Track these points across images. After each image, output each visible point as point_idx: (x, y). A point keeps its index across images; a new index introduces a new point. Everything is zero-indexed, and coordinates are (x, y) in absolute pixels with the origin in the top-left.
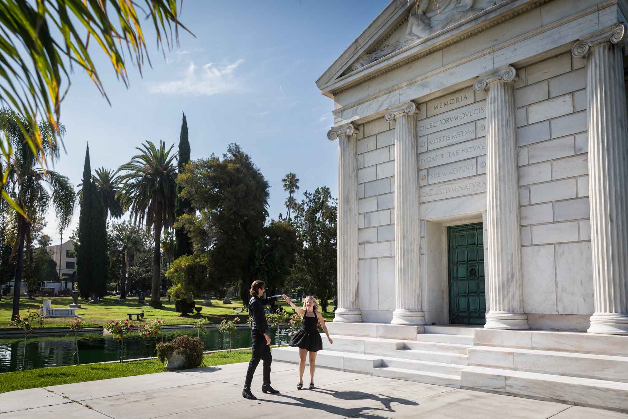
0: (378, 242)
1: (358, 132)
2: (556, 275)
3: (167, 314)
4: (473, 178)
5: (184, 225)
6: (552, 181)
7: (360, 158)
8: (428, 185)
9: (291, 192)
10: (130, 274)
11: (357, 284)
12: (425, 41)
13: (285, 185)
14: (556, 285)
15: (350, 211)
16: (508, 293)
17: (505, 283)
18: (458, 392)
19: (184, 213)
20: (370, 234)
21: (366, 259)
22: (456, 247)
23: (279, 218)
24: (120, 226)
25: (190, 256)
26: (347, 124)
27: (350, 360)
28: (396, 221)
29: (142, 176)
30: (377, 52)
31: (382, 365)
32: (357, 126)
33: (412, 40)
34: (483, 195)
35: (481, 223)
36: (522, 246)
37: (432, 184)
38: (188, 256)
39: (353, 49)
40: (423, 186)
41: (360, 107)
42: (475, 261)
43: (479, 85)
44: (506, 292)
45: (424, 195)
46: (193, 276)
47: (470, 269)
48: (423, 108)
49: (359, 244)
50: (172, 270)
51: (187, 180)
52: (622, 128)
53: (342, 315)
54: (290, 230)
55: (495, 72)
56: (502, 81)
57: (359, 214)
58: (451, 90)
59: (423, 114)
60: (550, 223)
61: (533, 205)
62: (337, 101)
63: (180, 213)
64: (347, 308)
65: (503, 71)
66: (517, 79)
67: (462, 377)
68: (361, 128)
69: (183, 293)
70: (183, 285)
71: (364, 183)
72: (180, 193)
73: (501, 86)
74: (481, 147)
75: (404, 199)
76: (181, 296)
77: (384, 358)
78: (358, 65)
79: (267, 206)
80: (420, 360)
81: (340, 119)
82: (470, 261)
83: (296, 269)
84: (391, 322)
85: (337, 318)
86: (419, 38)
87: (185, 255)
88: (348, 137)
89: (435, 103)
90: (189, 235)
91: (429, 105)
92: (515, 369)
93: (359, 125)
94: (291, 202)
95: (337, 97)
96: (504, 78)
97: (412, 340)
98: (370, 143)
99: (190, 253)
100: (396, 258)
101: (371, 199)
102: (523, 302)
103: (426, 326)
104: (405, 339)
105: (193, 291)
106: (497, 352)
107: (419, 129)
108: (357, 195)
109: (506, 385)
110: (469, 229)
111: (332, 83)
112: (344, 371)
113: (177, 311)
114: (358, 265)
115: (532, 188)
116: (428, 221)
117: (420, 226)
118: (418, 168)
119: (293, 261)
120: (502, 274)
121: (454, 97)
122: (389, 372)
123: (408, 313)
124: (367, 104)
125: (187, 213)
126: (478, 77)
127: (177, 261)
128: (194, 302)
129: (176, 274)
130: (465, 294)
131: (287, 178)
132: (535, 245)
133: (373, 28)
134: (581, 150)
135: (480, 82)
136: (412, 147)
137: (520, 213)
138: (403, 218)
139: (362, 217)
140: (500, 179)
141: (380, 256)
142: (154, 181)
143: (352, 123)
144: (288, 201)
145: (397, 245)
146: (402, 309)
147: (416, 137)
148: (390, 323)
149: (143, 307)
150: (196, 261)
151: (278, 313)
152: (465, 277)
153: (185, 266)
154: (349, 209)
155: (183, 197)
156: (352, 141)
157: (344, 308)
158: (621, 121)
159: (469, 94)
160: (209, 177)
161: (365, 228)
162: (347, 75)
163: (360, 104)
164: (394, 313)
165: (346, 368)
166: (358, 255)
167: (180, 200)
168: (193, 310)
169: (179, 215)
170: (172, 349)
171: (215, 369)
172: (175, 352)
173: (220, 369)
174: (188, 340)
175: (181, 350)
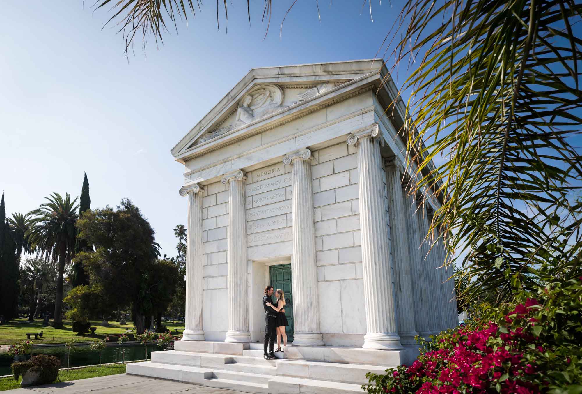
0: (217, 277)
1: (203, 191)
2: (341, 304)
3: (65, 334)
4: (284, 229)
5: (82, 260)
6: (337, 233)
7: (205, 211)
8: (253, 233)
10: (41, 300)
11: (201, 310)
12: (249, 126)
14: (342, 311)
15: (196, 252)
16: (308, 318)
17: (306, 309)
19: (81, 250)
20: (211, 271)
21: (208, 290)
22: (276, 281)
23: (164, 257)
24: (33, 260)
25: (86, 286)
26: (194, 184)
27: (187, 373)
28: (229, 261)
29: (48, 220)
30: (216, 132)
31: (212, 376)
32: (201, 186)
33: (241, 125)
34: (291, 242)
35: (290, 264)
36: (318, 282)
37: (256, 233)
38: (84, 285)
39: (198, 128)
40: (250, 234)
41: (204, 172)
42: (289, 292)
43: (287, 161)
45: (250, 241)
46: (88, 303)
48: (250, 175)
49: (203, 278)
50: (69, 297)
51: (84, 224)
52: (380, 197)
53: (188, 335)
55: (297, 152)
56: (302, 159)
57: (204, 254)
58: (269, 164)
59: (249, 180)
60: (337, 264)
61: (325, 250)
62: (187, 166)
63: (79, 250)
64: (192, 329)
65: (303, 152)
66: (312, 158)
67: (269, 386)
68: (206, 188)
69: (78, 316)
70: (79, 309)
71: (207, 230)
72: (79, 235)
73: (301, 162)
74: (289, 206)
75: (235, 244)
76: (77, 318)
77: (214, 371)
78: (202, 140)
81: (189, 180)
83: (178, 297)
84: (225, 341)
85: (184, 338)
86: (244, 123)
87: (81, 284)
88: (196, 194)
89: (259, 172)
90: (85, 269)
91: (254, 173)
92: (310, 378)
93: (204, 186)
95: (187, 163)
96: (303, 157)
97: (239, 355)
98: (212, 200)
99: (87, 283)
100: (229, 289)
101: (212, 243)
102: (319, 325)
103: (250, 344)
104: (234, 354)
105: (87, 315)
106: (297, 365)
107: (247, 191)
108: (202, 240)
109: (300, 392)
110: (285, 268)
111: (183, 152)
112: (182, 382)
113: (74, 331)
115: (324, 238)
116: (253, 261)
117: (247, 264)
118: (246, 221)
119: (174, 291)
121: (271, 168)
122: (215, 383)
123: (237, 333)
124: (208, 170)
125: (84, 251)
126: (286, 155)
127: (74, 290)
128: (89, 323)
129: (73, 300)
132: (327, 281)
133: (212, 114)
134: (355, 212)
135: (287, 159)
136: (242, 204)
137: (316, 257)
138: (234, 258)
139: (205, 256)
140: (301, 231)
141: (218, 288)
142: (59, 224)
143: (198, 183)
145: (229, 278)
146: (233, 330)
147: (245, 197)
149: (46, 328)
150: (91, 289)
151: (146, 333)
153: (81, 294)
154: (195, 250)
155: (81, 238)
156: (198, 198)
157: (190, 329)
158: (380, 192)
159: (281, 167)
160: (104, 223)
161: (207, 265)
162: (193, 147)
163: (204, 170)
164: (227, 333)
166: (203, 287)
167: (79, 240)
168: (88, 330)
169: (78, 252)
170: (27, 367)
171: (68, 384)
172: (29, 370)
173: (73, 384)
174: (43, 358)
175: (35, 367)
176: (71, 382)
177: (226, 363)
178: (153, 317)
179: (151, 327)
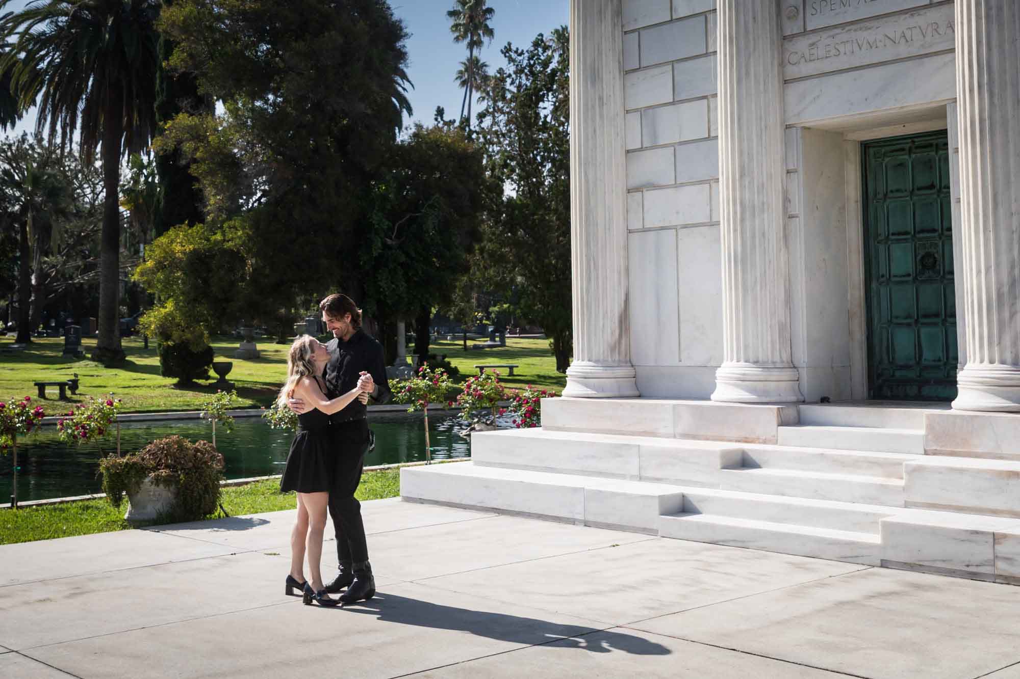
0: (677, 185)
3: (139, 383)
4: (922, 12)
5: (180, 142)
8: (805, 32)
9: (472, 45)
10: (42, 276)
11: (623, 297)
13: (456, 26)
15: (602, 104)
17: (1006, 289)
18: (873, 574)
19: (178, 111)
20: (656, 166)
21: (645, 230)
22: (885, 195)
23: (436, 119)
24: (14, 148)
25: (198, 227)
27: (598, 495)
28: (722, 131)
29: (66, 14)
31: (684, 507)
34: (947, 58)
35: (944, 133)
37: (813, 31)
38: (191, 225)
40: (793, 36)
42: (934, 231)
44: (1007, 315)
45: (794, 59)
46: (206, 281)
47: (922, 253)
49: (629, 191)
50: (150, 264)
51: (184, 21)
53: (584, 378)
54: (465, 150)
57: (628, 112)
63: (169, 112)
64: (597, 361)
67: (884, 536)
69: (178, 325)
70: (181, 304)
71: (638, 30)
72: (166, 58)
76: (176, 334)
77: (688, 491)
79: (407, 85)
80: (783, 495)
82: (922, 231)
83: (485, 255)
84: (712, 397)
85: (573, 389)
87: (183, 223)
90: (193, 170)
94: (474, 73)
97: (766, 441)
99: (196, 217)
100: (722, 225)
101: (656, 71)
103: (802, 407)
104: (746, 441)
105: (206, 321)
106: (978, 472)
108: (622, 61)
109: (996, 557)
110: (917, 148)
112: (587, 524)
113: (167, 373)
114: (627, 248)
116: (804, 128)
117: (786, 143)
119: (476, 236)
120: (998, 265)
122: (699, 526)
123: (753, 371)
125: (187, 112)
127: (163, 240)
128: (210, 348)
129: (160, 276)
130: (908, 321)
131: (459, 8)
138: (739, 120)
139: (634, 119)
140: (988, 16)
141: (682, 223)
142: (98, 25)
144: (466, 70)
145: (723, 190)
146: (738, 361)
148: (709, 399)
149: (77, 364)
150: (213, 238)
151: (424, 377)
152: (909, 275)
153: (184, 253)
154: (601, 99)
155: (175, 70)
157: (589, 360)
160: (244, 13)
161: (641, 149)
164: (719, 372)
165: (590, 518)
166: (626, 220)
167: (167, 76)
168: (206, 371)
169: (167, 117)
170: (140, 471)
171: (247, 524)
172: (147, 480)
173: (264, 522)
174: (181, 448)
175: (164, 472)
176: (256, 517)
177: (726, 467)
178: (402, 326)
179: (398, 361)
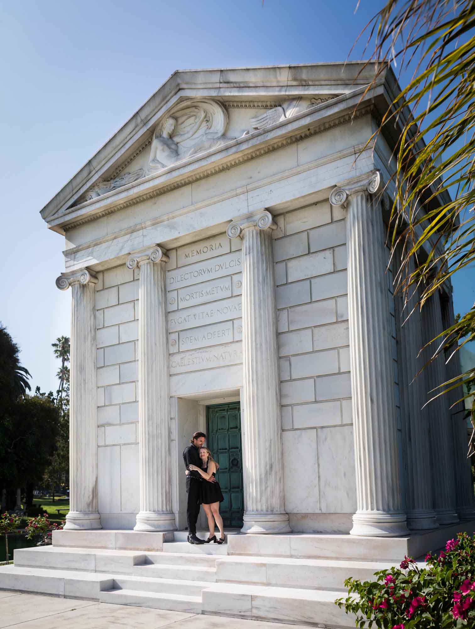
0: (120, 424)
1: (96, 281)
4: (229, 345)
6: (312, 352)
7: (99, 314)
8: (179, 352)
11: (95, 480)
12: (171, 171)
15: (85, 383)
16: (266, 488)
17: (263, 477)
20: (111, 414)
21: (106, 446)
22: (217, 431)
26: (81, 270)
28: (140, 398)
30: (117, 179)
31: (113, 587)
32: (93, 273)
33: (156, 169)
34: (239, 367)
35: (238, 403)
36: (283, 430)
37: (183, 352)
40: (173, 354)
41: (97, 248)
42: (237, 448)
43: (233, 231)
45: (174, 365)
47: (231, 459)
48: (173, 254)
49: (98, 426)
52: (381, 292)
53: (74, 520)
55: (249, 217)
56: (258, 228)
57: (98, 387)
58: (204, 236)
59: (173, 263)
60: (312, 402)
61: (294, 380)
62: (69, 238)
64: (80, 511)
65: (259, 216)
66: (275, 228)
67: (203, 599)
68: (100, 276)
71: (104, 348)
73: (257, 234)
74: (237, 307)
75: (149, 371)
77: (117, 578)
78: (93, 194)
81: (72, 262)
82: (232, 448)
84: (134, 529)
85: (68, 525)
86: (164, 166)
88: (84, 287)
89: (187, 250)
91: (180, 252)
92: (268, 584)
93: (98, 272)
95: (68, 234)
96: (260, 225)
97: (157, 550)
98: (111, 296)
100: (139, 445)
101: (112, 368)
102: (283, 499)
103: (175, 533)
104: (146, 551)
107: (168, 281)
108: (96, 363)
110: (230, 409)
111: (60, 215)
112: (65, 597)
114: (97, 454)
115: (293, 360)
116: (179, 398)
117: (170, 405)
118: (167, 330)
121: (207, 244)
124: (104, 245)
126: (231, 221)
130: (226, 490)
132: (296, 429)
133: (109, 148)
134: (342, 316)
135: (234, 227)
136: (160, 303)
137: (280, 390)
138: (148, 394)
139: (101, 390)
140: (256, 348)
141: (123, 443)
143: (87, 268)
145: (141, 427)
146: (146, 511)
147: (165, 291)
152: (227, 469)
154: (84, 380)
156: (88, 293)
157: (77, 511)
159: (224, 242)
161: (105, 406)
162: (79, 206)
163: (96, 245)
164: (138, 516)
165: (67, 594)
166: (97, 440)
177: (136, 564)
